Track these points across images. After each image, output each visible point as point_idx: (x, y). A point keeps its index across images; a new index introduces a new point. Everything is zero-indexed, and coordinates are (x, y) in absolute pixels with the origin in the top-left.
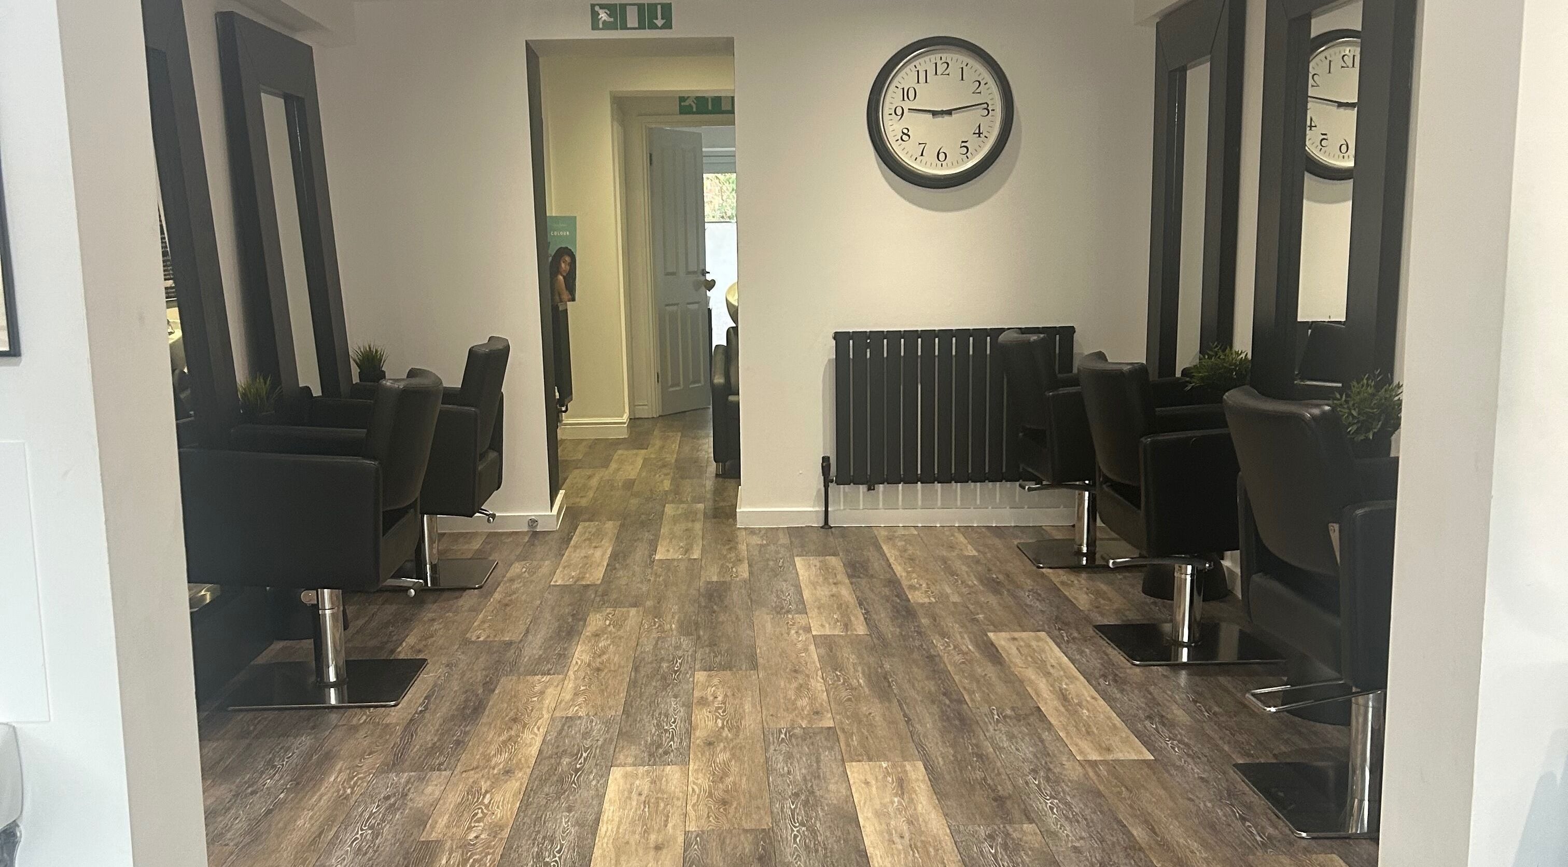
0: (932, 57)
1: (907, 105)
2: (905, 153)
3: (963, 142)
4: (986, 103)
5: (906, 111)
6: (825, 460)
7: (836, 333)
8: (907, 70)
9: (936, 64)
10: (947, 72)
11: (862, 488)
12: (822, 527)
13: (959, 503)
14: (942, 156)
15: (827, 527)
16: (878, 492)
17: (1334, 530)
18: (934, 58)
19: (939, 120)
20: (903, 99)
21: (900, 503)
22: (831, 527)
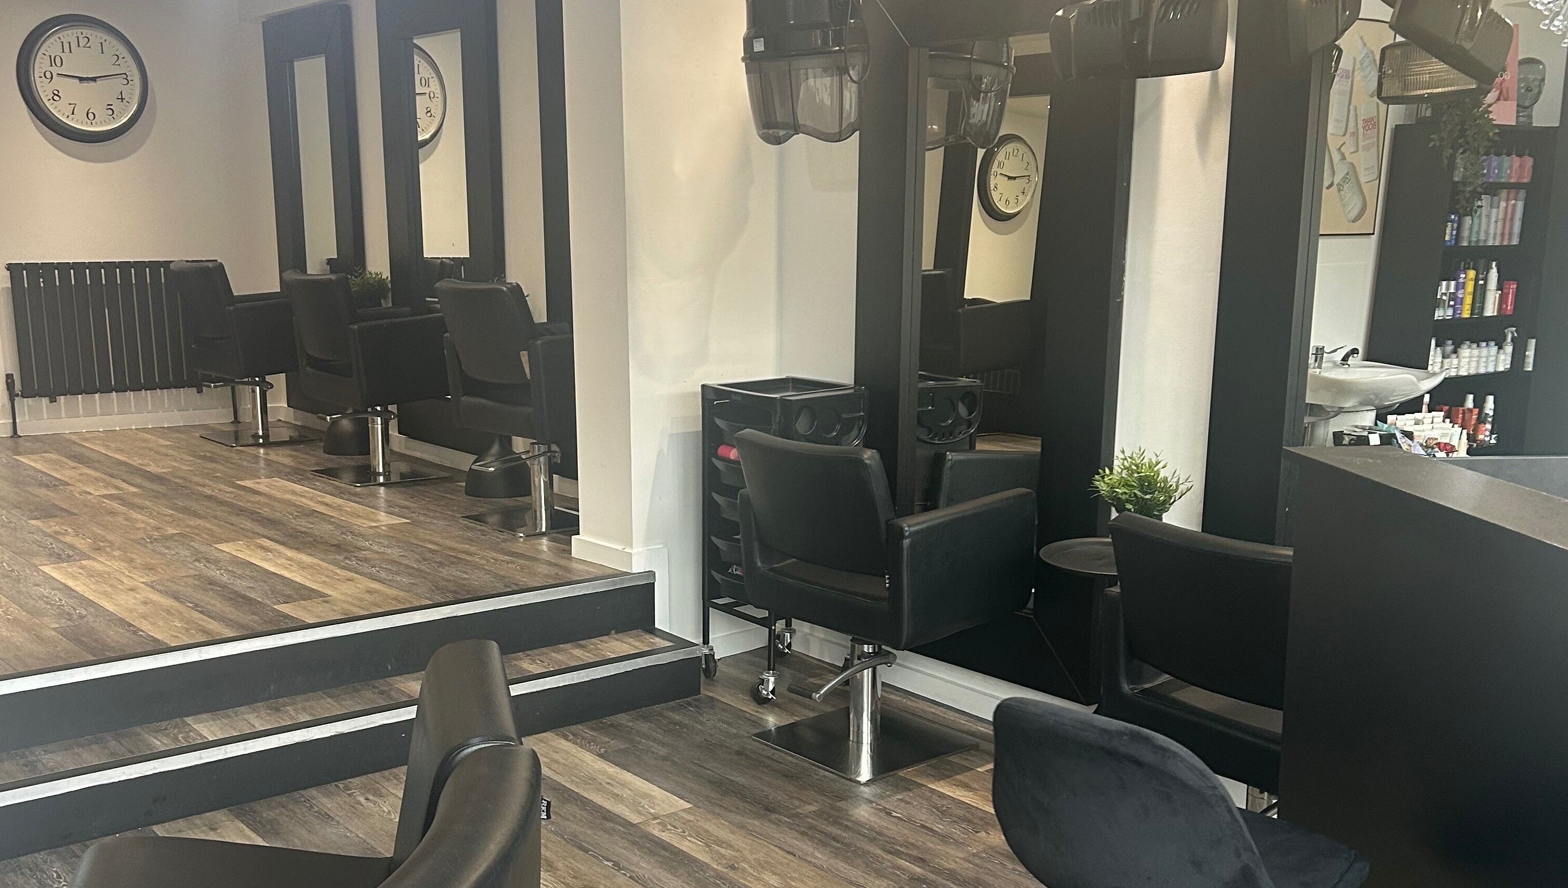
0: (75, 31)
1: (55, 70)
2: (59, 111)
3: (108, 105)
4: (125, 74)
5: (54, 75)
6: (9, 377)
7: (9, 265)
8: (52, 40)
9: (78, 37)
10: (88, 45)
11: (45, 401)
12: (11, 437)
13: (133, 409)
14: (91, 116)
15: (16, 436)
16: (60, 404)
17: (524, 356)
18: (76, 32)
19: (85, 85)
20: (51, 65)
21: (81, 412)
22: (21, 437)
